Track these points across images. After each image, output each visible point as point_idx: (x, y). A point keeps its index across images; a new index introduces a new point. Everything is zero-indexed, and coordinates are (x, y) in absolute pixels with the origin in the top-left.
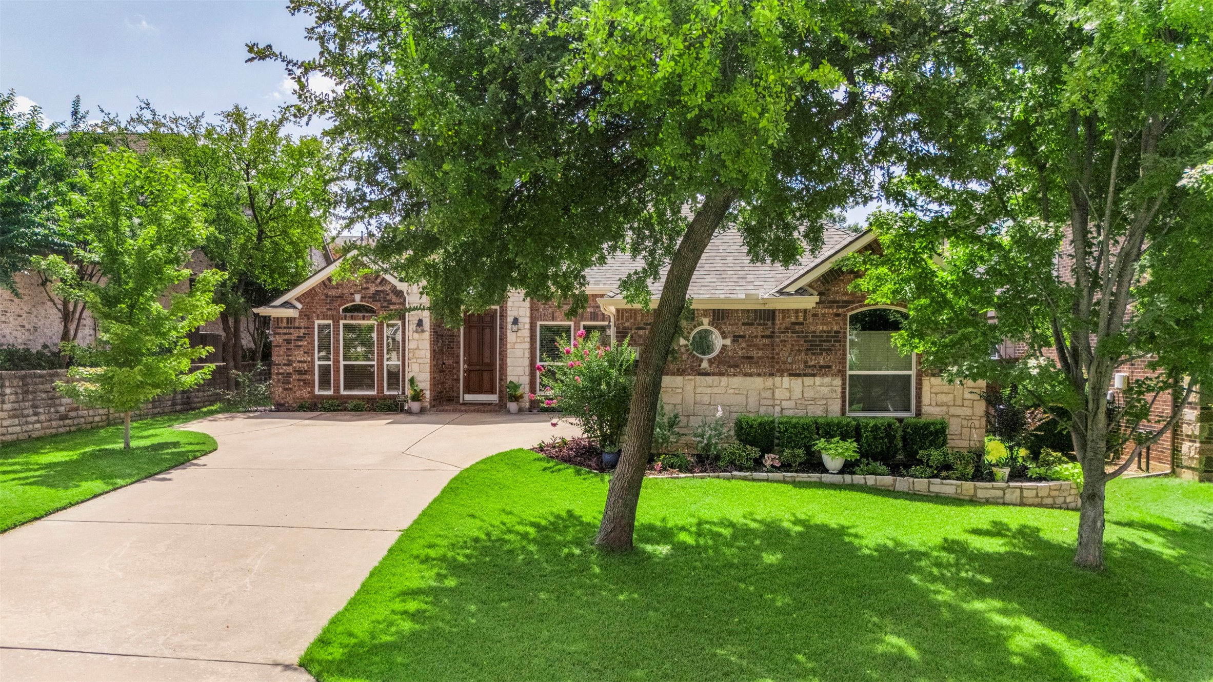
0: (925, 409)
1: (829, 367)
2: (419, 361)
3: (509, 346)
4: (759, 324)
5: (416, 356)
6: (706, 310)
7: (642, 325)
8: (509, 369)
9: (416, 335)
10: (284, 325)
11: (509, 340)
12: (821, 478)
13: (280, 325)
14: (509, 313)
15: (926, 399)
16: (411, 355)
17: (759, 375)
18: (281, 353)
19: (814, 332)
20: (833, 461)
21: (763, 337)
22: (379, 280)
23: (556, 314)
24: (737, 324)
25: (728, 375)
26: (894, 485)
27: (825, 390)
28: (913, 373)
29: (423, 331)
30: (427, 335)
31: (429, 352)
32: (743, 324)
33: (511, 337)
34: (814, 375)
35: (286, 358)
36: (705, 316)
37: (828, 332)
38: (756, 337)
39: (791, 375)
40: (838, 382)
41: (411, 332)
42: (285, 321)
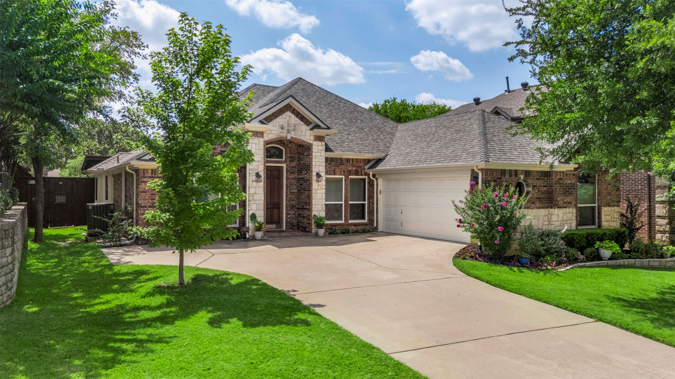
0: (605, 224)
1: (571, 203)
2: (257, 202)
3: (313, 192)
4: (542, 179)
5: (255, 198)
6: (522, 171)
7: (495, 179)
8: (313, 206)
9: (254, 184)
10: (150, 175)
11: (313, 187)
12: (608, 263)
13: (146, 175)
14: (314, 170)
15: (603, 218)
16: (251, 198)
17: (543, 208)
18: (147, 197)
19: (566, 184)
20: (606, 253)
21: (544, 186)
22: (223, 143)
23: (336, 171)
24: (533, 179)
25: (531, 208)
26: (635, 264)
27: (570, 215)
28: (596, 205)
29: (260, 181)
30: (261, 184)
31: (263, 195)
32: (537, 179)
33: (315, 185)
34: (566, 207)
35: (150, 201)
36: (522, 174)
37: (571, 184)
38: (541, 186)
39: (558, 207)
40: (574, 211)
41: (251, 182)
42: (150, 171)
